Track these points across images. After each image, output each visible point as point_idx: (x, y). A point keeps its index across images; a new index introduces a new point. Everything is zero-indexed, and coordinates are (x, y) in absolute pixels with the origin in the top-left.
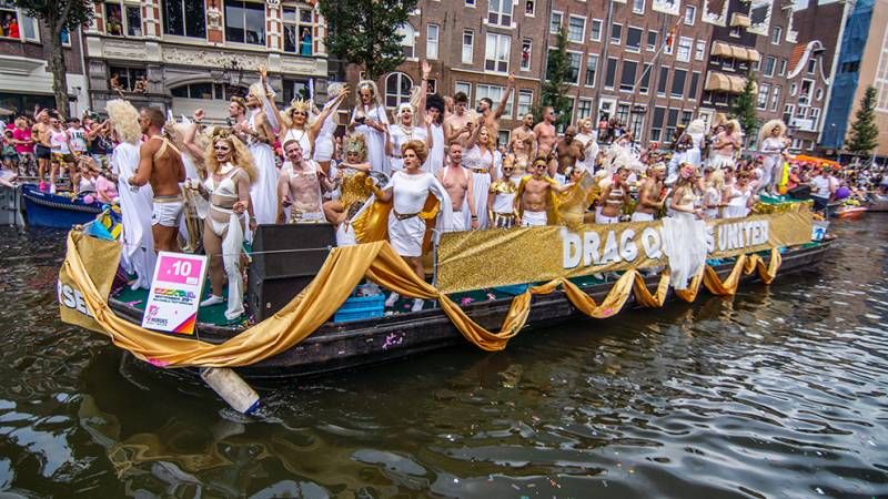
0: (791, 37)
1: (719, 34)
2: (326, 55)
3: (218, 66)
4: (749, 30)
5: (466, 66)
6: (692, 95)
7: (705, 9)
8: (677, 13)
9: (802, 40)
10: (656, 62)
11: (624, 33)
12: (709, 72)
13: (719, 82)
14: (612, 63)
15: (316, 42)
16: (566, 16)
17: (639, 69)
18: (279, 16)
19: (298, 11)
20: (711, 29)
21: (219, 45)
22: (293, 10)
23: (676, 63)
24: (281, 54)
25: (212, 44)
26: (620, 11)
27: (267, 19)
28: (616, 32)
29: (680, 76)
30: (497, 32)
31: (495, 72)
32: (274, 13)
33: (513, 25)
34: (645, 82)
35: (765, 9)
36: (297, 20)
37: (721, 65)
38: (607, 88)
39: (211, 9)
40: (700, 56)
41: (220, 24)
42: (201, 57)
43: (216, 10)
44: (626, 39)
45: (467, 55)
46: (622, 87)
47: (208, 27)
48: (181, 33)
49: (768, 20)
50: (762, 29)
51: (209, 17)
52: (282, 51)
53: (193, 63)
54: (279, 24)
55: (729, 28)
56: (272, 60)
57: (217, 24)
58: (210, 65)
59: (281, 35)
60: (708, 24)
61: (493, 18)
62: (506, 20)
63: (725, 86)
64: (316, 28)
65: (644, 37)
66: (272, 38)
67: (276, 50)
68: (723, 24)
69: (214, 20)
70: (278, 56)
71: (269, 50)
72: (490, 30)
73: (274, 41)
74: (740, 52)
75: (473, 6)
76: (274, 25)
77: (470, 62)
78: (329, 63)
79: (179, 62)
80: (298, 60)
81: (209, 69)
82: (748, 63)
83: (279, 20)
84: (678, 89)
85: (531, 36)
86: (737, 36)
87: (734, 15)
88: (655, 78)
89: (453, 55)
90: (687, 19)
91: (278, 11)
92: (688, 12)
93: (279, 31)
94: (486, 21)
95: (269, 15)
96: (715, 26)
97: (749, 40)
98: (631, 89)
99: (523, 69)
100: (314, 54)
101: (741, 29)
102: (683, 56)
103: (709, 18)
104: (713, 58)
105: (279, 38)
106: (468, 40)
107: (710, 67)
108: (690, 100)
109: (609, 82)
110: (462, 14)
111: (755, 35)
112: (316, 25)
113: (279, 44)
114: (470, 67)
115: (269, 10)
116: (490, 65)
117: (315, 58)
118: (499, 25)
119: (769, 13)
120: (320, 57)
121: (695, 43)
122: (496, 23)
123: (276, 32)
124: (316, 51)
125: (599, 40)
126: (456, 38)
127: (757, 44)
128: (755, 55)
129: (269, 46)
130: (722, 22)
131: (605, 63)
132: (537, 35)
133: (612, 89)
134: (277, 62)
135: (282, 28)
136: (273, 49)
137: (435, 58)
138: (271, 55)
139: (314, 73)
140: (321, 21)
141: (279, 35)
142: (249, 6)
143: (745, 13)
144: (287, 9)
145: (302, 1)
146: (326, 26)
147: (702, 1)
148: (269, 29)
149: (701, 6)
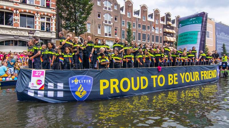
1: (165, 26)
2: (55, 31)
3: (17, 35)
4: (171, 25)
5: (99, 35)
6: (161, 42)
7: (160, 20)
8: (154, 21)
10: (151, 34)
11: (141, 26)
12: (164, 36)
13: (167, 39)
14: (139, 34)
15: (52, 28)
16: (126, 21)
17: (147, 36)
18: (39, 19)
19: (46, 18)
20: (163, 25)
21: (17, 28)
22: (44, 18)
23: (155, 34)
24: (40, 31)
25: (15, 28)
26: (140, 20)
27: (35, 20)
28: (139, 26)
29: (157, 37)
30: (107, 25)
31: (108, 37)
32: (37, 19)
33: (112, 24)
34: (149, 39)
35: (174, 20)
36: (45, 21)
37: (167, 35)
38: (139, 41)
39: (15, 16)
40: (161, 32)
41: (18, 21)
42: (10, 32)
43: (17, 17)
44: (142, 28)
45: (99, 32)
46: (143, 41)
47: (14, 22)
48: (3, 24)
49: (175, 23)
50: (175, 25)
51: (14, 19)
52: (40, 30)
53: (7, 34)
54: (39, 22)
55: (167, 25)
56: (37, 33)
57: (17, 21)
58: (13, 34)
59: (40, 25)
60: (162, 24)
61: (106, 22)
62: (110, 22)
63: (169, 40)
64: (52, 24)
65: (147, 27)
66: (37, 26)
67: (38, 30)
68: (165, 24)
69: (16, 20)
70: (39, 31)
71: (36, 29)
72: (105, 25)
73: (37, 27)
74: (171, 31)
75: (100, 18)
76: (37, 23)
77: (100, 34)
78: (56, 33)
79: (2, 33)
80: (46, 33)
81: (13, 36)
82: (173, 34)
83: (39, 21)
84: (157, 41)
85: (117, 27)
86: (169, 27)
87: (167, 22)
88: (151, 38)
89: (95, 32)
90: (156, 23)
91: (39, 18)
92: (156, 21)
93: (39, 24)
94: (104, 22)
95: (36, 19)
96: (163, 24)
97: (172, 28)
98: (145, 41)
99: (115, 36)
100: (51, 31)
101: (169, 25)
102: (157, 32)
103: (162, 23)
104: (164, 32)
105: (39, 26)
106: (99, 27)
107: (164, 35)
108: (160, 44)
109: (139, 39)
110: (97, 20)
112: (52, 22)
113: (39, 28)
114: (101, 35)
115: (36, 17)
116: (106, 35)
117: (52, 32)
118: (108, 23)
119: (175, 21)
120: (53, 32)
121: (159, 29)
122: (107, 23)
123: (38, 24)
124: (52, 30)
125: (135, 28)
126: (96, 27)
127: (174, 29)
128: (174, 32)
129: (36, 28)
130: (165, 23)
131: (138, 34)
132: (119, 27)
133: (140, 41)
134: (38, 33)
135: (40, 23)
136: (37, 29)
137: (90, 32)
138: (36, 31)
139: (51, 37)
140: (54, 21)
141: (39, 25)
142: (29, 16)
143: (170, 21)
144: (42, 18)
145: (47, 15)
146: (55, 23)
147: (159, 18)
148: (36, 23)
149: (159, 20)
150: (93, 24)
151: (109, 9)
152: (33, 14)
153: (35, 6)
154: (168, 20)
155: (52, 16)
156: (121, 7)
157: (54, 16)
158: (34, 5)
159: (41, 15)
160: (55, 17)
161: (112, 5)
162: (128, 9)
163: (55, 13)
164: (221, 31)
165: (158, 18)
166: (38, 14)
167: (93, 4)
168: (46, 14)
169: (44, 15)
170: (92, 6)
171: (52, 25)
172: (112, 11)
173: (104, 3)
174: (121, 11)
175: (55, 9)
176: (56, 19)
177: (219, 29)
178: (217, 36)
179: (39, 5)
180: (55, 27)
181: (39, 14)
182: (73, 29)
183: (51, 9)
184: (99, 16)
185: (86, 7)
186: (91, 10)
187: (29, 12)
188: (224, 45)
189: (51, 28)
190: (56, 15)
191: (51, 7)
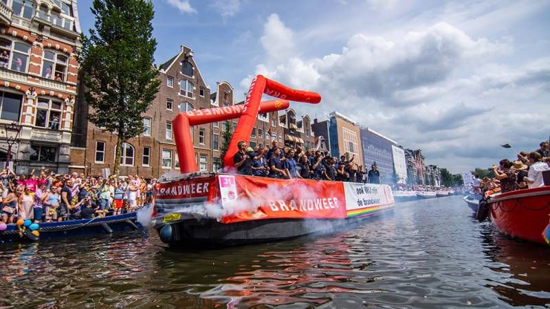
0: (312, 134)
1: (286, 131)
2: (71, 130)
4: (297, 130)
5: (168, 140)
7: (279, 121)
8: (268, 121)
9: (317, 135)
10: (264, 143)
15: (64, 122)
18: (34, 103)
19: (51, 102)
22: (47, 101)
24: (33, 128)
27: (24, 105)
32: (30, 102)
35: (301, 122)
36: (49, 107)
37: (290, 145)
45: (169, 135)
49: (303, 126)
50: (302, 130)
52: (34, 125)
54: (34, 108)
55: (290, 129)
56: (25, 131)
59: (35, 115)
60: (281, 127)
64: (65, 114)
65: (257, 131)
66: (27, 117)
67: (29, 124)
70: (30, 129)
71: (22, 124)
73: (28, 119)
74: (296, 139)
75: (171, 110)
76: (29, 110)
77: (170, 139)
78: (72, 135)
80: (47, 133)
83: (34, 106)
85: (204, 127)
86: (293, 133)
87: (290, 124)
89: (160, 135)
90: (273, 125)
91: (34, 100)
92: (272, 122)
93: (33, 113)
95: (26, 102)
96: (284, 128)
97: (298, 135)
99: (201, 144)
101: (293, 130)
103: (281, 125)
104: (286, 141)
105: (33, 117)
106: (169, 127)
107: (286, 146)
110: (165, 114)
111: (299, 133)
112: (65, 111)
113: (32, 120)
114: (171, 141)
115: (27, 99)
117: (62, 131)
119: (303, 124)
120: (65, 131)
121: (278, 135)
123: (31, 113)
124: (62, 126)
126: (161, 125)
127: (301, 136)
128: (302, 141)
129: (23, 122)
130: (286, 127)
132: (207, 128)
134: (29, 132)
135: (36, 111)
136: (26, 124)
137: (149, 135)
138: (23, 128)
139: (60, 141)
140: (69, 109)
141: (33, 115)
142: (8, 95)
143: (295, 124)
144: (40, 100)
145: (55, 96)
146: (72, 113)
147: (277, 117)
148: (25, 111)
149: (277, 120)
150: (157, 119)
151: (190, 95)
152: (20, 90)
153: (27, 75)
154: (292, 121)
155: (67, 99)
156: (211, 93)
157: (70, 99)
158: (26, 72)
159: (38, 95)
160: (73, 101)
161: (195, 88)
162: (225, 98)
163: (74, 92)
164: (369, 143)
165: (275, 117)
166: (32, 91)
167: (161, 82)
168: (52, 93)
169: (48, 95)
170: (157, 84)
171: (64, 117)
172: (195, 98)
173: (179, 83)
174: (212, 101)
175: (74, 86)
176: (75, 104)
177: (365, 138)
178: (364, 149)
179: (39, 73)
180: (72, 121)
181: (35, 93)
182: (115, 127)
183: (66, 84)
184: (169, 106)
185: (147, 87)
186: (157, 91)
187: (10, 87)
188: (375, 164)
189: (60, 123)
190: (76, 96)
191: (65, 81)
